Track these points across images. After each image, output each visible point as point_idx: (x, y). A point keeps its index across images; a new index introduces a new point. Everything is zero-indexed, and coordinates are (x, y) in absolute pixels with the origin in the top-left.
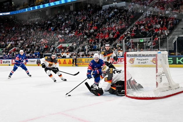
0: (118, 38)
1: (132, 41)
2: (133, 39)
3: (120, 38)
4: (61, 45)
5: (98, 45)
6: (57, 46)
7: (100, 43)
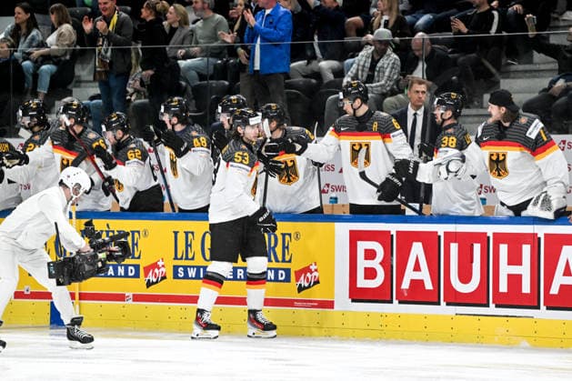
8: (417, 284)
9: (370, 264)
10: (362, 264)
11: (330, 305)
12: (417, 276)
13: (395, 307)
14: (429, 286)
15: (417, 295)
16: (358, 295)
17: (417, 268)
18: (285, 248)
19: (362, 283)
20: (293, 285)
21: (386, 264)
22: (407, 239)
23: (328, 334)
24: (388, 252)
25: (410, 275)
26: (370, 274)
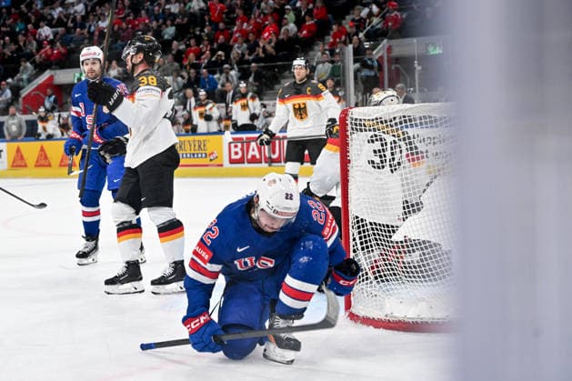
0: (322, 38)
1: (389, 49)
2: (394, 42)
3: (334, 37)
4: (51, 78)
5: (227, 73)
6: (29, 81)
7: (235, 66)
8: (254, 157)
9: (236, 150)
10: (233, 150)
11: (221, 165)
12: (253, 153)
13: (246, 165)
14: (258, 156)
15: (254, 160)
16: (232, 161)
17: (253, 150)
18: (204, 145)
19: (234, 157)
20: (208, 159)
21: (242, 149)
22: (249, 141)
23: (222, 176)
24: (243, 146)
25: (251, 153)
26: (236, 153)
